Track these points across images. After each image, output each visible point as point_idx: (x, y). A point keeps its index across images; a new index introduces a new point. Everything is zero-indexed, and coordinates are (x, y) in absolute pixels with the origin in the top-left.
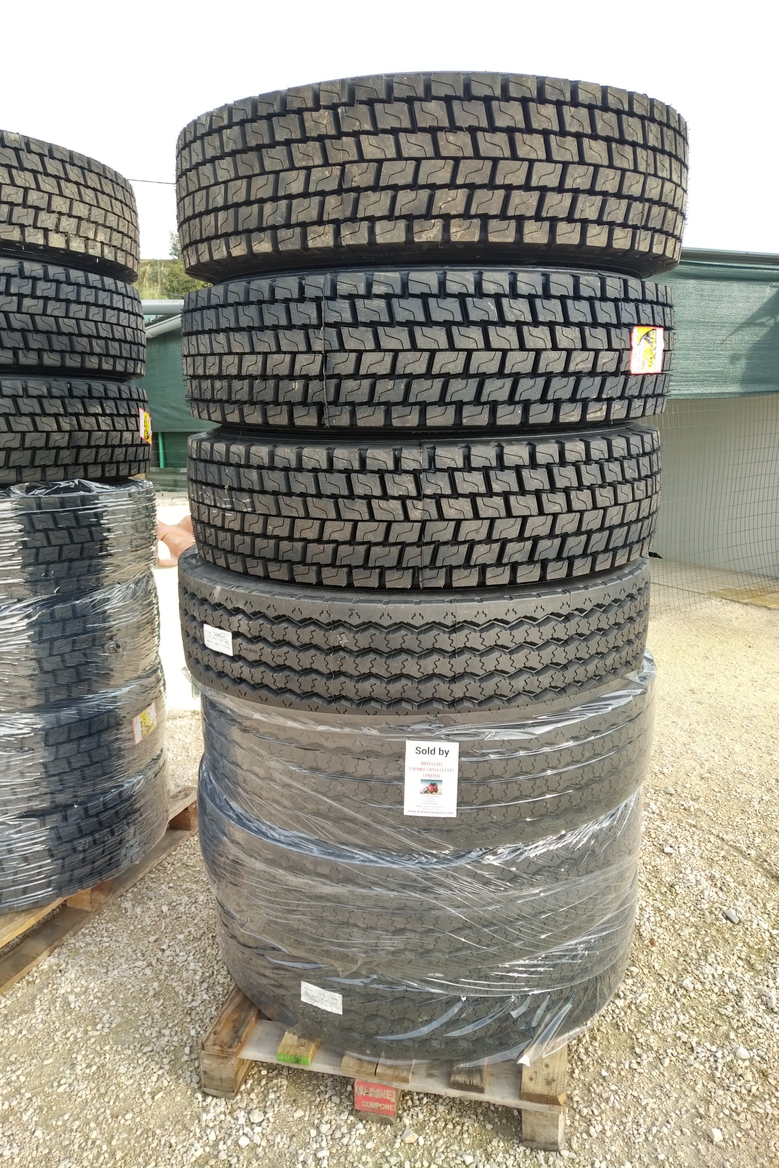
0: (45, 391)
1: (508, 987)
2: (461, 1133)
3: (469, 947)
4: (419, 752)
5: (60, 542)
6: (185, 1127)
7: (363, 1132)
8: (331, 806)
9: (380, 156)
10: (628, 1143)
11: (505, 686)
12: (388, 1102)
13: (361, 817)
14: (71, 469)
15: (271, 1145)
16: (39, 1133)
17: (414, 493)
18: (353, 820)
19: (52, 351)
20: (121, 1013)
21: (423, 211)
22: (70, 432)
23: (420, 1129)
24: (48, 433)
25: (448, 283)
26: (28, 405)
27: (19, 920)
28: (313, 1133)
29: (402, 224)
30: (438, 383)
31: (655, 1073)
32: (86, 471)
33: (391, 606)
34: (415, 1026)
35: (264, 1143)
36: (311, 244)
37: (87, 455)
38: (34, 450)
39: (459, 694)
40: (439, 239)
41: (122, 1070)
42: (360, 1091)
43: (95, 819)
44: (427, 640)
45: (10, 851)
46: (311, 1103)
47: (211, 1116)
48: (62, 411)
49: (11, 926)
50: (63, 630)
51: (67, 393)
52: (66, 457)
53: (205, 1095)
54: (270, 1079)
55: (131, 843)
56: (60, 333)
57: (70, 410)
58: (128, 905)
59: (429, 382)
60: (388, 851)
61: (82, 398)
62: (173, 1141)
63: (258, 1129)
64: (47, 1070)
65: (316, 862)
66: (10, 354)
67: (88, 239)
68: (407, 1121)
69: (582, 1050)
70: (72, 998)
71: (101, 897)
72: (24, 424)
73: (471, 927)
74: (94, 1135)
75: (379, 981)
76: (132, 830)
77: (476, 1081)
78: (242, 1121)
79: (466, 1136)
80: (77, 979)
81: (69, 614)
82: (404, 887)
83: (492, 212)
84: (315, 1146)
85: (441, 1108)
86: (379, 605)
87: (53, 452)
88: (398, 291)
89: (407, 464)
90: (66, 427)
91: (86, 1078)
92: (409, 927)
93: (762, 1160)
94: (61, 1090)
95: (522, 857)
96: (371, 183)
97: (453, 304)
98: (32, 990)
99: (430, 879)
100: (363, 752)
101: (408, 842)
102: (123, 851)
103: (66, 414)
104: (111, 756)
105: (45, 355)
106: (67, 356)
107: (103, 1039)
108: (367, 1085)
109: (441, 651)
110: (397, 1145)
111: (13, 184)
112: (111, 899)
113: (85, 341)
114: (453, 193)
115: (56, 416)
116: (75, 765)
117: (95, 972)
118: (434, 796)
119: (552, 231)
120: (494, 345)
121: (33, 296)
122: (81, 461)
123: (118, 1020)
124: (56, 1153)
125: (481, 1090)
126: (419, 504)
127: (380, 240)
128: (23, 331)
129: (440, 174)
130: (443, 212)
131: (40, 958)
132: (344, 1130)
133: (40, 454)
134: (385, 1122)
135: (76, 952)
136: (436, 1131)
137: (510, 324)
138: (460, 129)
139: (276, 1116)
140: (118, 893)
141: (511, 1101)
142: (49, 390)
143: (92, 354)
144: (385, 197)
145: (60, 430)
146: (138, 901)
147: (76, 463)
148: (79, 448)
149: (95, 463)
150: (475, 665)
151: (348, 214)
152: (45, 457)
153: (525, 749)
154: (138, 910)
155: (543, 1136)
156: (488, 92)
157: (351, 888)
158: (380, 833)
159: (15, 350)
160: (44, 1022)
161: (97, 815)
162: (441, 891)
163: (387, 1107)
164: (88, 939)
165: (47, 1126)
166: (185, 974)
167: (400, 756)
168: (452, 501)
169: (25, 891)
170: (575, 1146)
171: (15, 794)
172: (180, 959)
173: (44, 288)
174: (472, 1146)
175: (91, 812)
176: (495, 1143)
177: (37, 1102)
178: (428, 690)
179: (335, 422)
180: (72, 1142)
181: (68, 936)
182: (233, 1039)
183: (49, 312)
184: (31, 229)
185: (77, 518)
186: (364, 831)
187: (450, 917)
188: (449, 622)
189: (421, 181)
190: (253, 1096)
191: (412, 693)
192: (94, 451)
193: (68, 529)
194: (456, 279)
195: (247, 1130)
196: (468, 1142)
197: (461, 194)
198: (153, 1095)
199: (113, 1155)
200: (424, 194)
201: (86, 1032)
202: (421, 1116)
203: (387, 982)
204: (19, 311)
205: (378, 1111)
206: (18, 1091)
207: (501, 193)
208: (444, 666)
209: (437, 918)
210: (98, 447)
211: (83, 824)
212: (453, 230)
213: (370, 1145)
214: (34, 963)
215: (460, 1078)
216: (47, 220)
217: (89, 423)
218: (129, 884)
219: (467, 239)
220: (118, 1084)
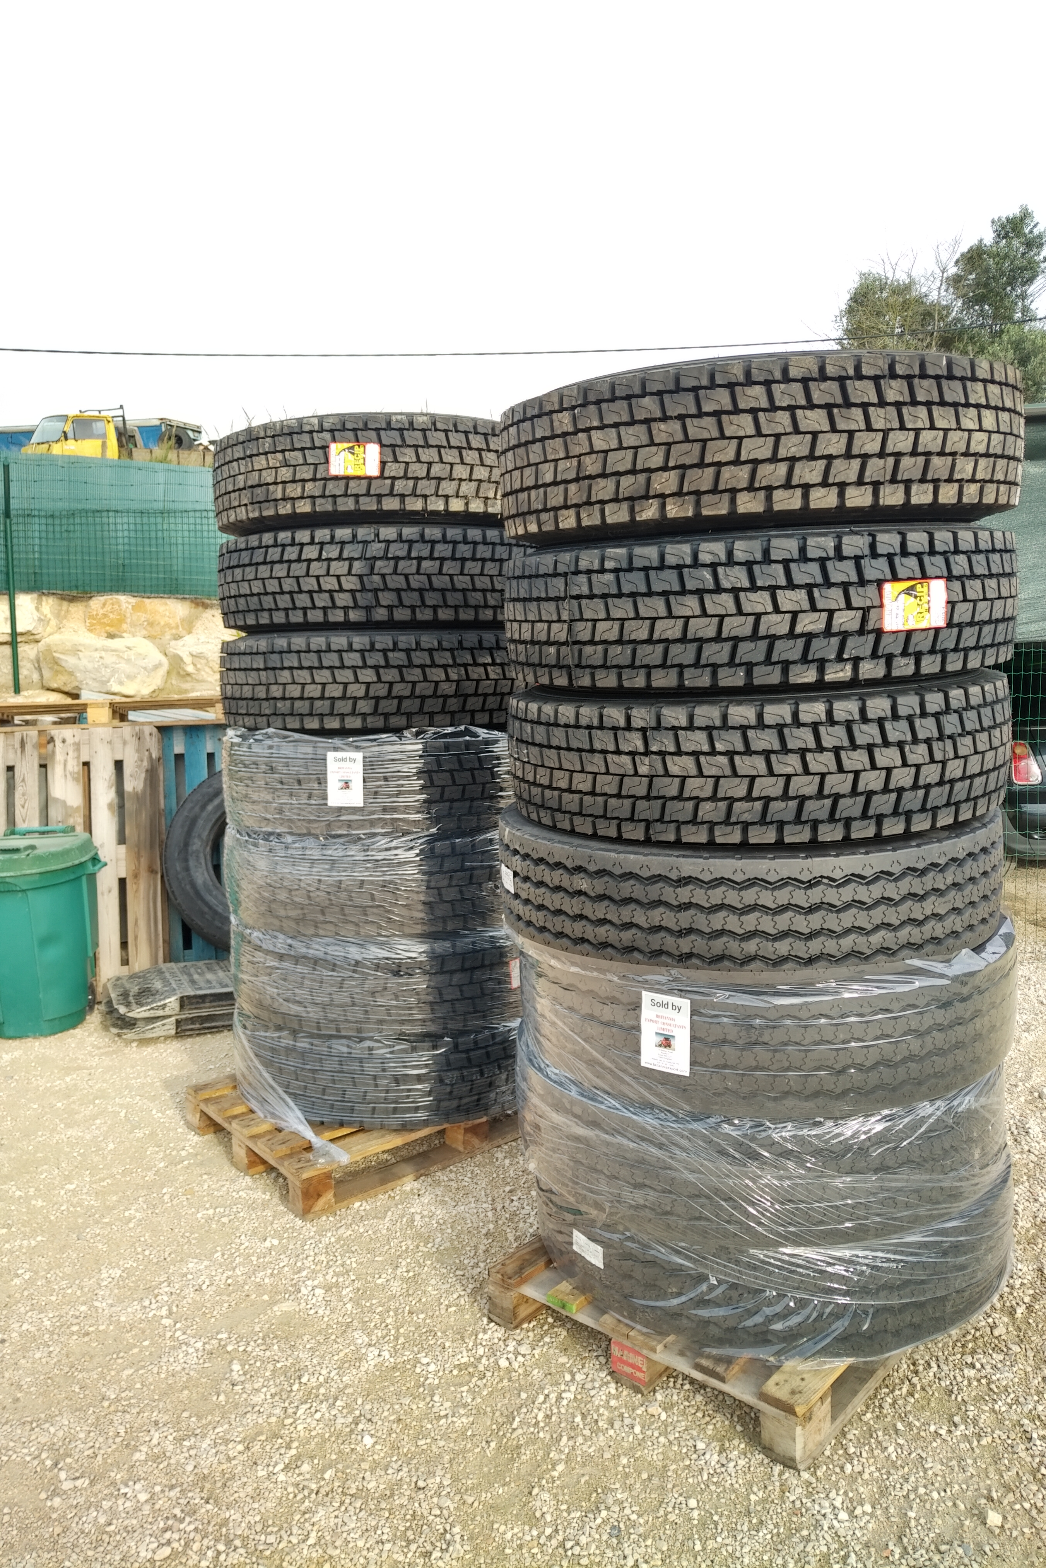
0: (436, 643)
1: (762, 1279)
2: (707, 1423)
3: (708, 1219)
4: (654, 1003)
5: (443, 783)
6: (463, 1339)
7: (613, 1391)
8: (584, 1048)
9: (606, 447)
10: (884, 1492)
11: (734, 947)
12: (639, 1369)
13: (607, 1063)
14: (457, 716)
15: (527, 1374)
16: (349, 1306)
17: (641, 749)
18: (601, 1064)
19: (447, 606)
20: (452, 1240)
21: (642, 492)
22: (458, 682)
23: (667, 1407)
24: (437, 683)
25: (667, 557)
26: (420, 658)
27: (389, 1137)
28: (568, 1377)
29: (625, 506)
30: (660, 648)
31: (964, 1446)
32: (473, 717)
33: (622, 856)
34: (664, 1296)
35: (521, 1371)
36: (561, 526)
37: (474, 703)
38: (423, 698)
39: (686, 950)
40: (657, 516)
41: (433, 1282)
42: (615, 1351)
43: (464, 1055)
44: (654, 891)
45: (384, 1070)
46: (579, 1355)
47: (486, 1337)
48: (451, 662)
49: (380, 1141)
50: (441, 866)
51: (456, 645)
52: (453, 704)
53: (491, 1320)
54: (552, 1326)
55: (504, 1088)
56: (454, 589)
57: (458, 661)
58: (500, 1155)
59: (651, 647)
60: (632, 1102)
61: (472, 650)
62: (447, 1344)
63: (520, 1358)
64: (375, 1265)
65: (572, 1102)
66: (408, 612)
67: (487, 498)
68: (659, 1396)
69: (890, 1400)
70: (417, 1217)
71: (476, 1141)
72: (415, 674)
73: (708, 1197)
74: (389, 1321)
75: (631, 1239)
76: (504, 1077)
77: (720, 1369)
78: (511, 1348)
79: (711, 1427)
80: (429, 1204)
81: (448, 851)
82: (643, 1139)
83: (704, 488)
84: (563, 1387)
85: (699, 1398)
86: (613, 855)
87: (441, 700)
88: (625, 565)
89: (637, 723)
90: (454, 676)
91: (402, 1279)
92: (647, 1182)
93: (1035, 1559)
94: (379, 1281)
95: (764, 1134)
96: (600, 471)
97: (672, 575)
98: (390, 1203)
99: (668, 1137)
100: (607, 998)
101: (646, 1094)
102: (492, 1095)
103: (455, 665)
104: (483, 995)
105: (440, 611)
106: (461, 610)
107: (428, 1255)
108: (622, 1347)
109: (666, 904)
110: (639, 1412)
111: (419, 461)
112: (486, 1146)
113: (479, 595)
114: (666, 475)
115: (445, 667)
116: (446, 997)
117: (446, 1203)
118: (667, 1050)
119: (769, 499)
120: (710, 611)
121: (431, 558)
122: (467, 708)
123: (448, 1244)
124: (355, 1323)
125: (722, 1380)
126: (646, 760)
127: (609, 520)
128: (421, 591)
129: (655, 459)
130: (659, 492)
131: (405, 1179)
132: (597, 1385)
133: (428, 702)
134: (637, 1390)
135: (438, 1183)
136: (684, 1414)
137: (726, 590)
138: (671, 418)
139: (542, 1355)
140: (496, 1143)
141: (748, 1398)
142: (439, 643)
143: (486, 606)
144: (610, 483)
145: (448, 679)
146: (511, 1155)
147: (463, 710)
148: (466, 696)
149: (483, 710)
150: (701, 922)
151: (584, 499)
152: (433, 705)
153: (762, 1017)
154: (507, 1162)
155: (782, 1446)
156: (695, 383)
157: (598, 1132)
158: (622, 1081)
159: (413, 608)
160: (388, 1229)
161: (467, 1051)
162: (677, 1151)
163: (638, 1374)
164: (453, 1176)
165: (357, 1303)
166: (521, 1224)
167: (636, 1007)
168: (676, 758)
169: (395, 1110)
170: (819, 1473)
171: (389, 1015)
172: (523, 1212)
173: (442, 550)
174: (712, 1438)
175: (461, 1048)
176: (736, 1442)
177: (357, 1284)
178: (656, 941)
179: (580, 683)
180: (371, 1321)
181: (435, 1168)
182: (516, 1273)
183: (444, 571)
184: (433, 498)
185: (460, 762)
186: (609, 1077)
187: (686, 1183)
188: (674, 876)
189: (639, 467)
190: (531, 1334)
191: (641, 944)
192: (481, 699)
193: (450, 771)
194: (674, 551)
195: (511, 1356)
196: (709, 1432)
197: (673, 475)
198: (448, 1306)
199: (397, 1339)
200: (642, 478)
201: (418, 1247)
202: (675, 1397)
203: (639, 1242)
204: (418, 572)
205: (631, 1376)
206: (347, 1272)
207: (711, 470)
208: (669, 919)
209: (673, 1179)
210: (486, 695)
211: (452, 1057)
212: (668, 508)
213: (613, 1403)
214: (399, 1182)
215: (704, 1362)
216: (448, 488)
217: (477, 673)
218: (509, 1137)
219: (682, 514)
220: (425, 1292)
